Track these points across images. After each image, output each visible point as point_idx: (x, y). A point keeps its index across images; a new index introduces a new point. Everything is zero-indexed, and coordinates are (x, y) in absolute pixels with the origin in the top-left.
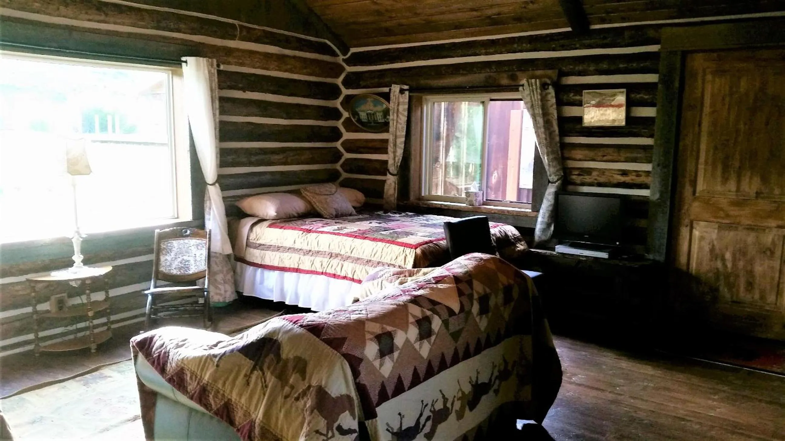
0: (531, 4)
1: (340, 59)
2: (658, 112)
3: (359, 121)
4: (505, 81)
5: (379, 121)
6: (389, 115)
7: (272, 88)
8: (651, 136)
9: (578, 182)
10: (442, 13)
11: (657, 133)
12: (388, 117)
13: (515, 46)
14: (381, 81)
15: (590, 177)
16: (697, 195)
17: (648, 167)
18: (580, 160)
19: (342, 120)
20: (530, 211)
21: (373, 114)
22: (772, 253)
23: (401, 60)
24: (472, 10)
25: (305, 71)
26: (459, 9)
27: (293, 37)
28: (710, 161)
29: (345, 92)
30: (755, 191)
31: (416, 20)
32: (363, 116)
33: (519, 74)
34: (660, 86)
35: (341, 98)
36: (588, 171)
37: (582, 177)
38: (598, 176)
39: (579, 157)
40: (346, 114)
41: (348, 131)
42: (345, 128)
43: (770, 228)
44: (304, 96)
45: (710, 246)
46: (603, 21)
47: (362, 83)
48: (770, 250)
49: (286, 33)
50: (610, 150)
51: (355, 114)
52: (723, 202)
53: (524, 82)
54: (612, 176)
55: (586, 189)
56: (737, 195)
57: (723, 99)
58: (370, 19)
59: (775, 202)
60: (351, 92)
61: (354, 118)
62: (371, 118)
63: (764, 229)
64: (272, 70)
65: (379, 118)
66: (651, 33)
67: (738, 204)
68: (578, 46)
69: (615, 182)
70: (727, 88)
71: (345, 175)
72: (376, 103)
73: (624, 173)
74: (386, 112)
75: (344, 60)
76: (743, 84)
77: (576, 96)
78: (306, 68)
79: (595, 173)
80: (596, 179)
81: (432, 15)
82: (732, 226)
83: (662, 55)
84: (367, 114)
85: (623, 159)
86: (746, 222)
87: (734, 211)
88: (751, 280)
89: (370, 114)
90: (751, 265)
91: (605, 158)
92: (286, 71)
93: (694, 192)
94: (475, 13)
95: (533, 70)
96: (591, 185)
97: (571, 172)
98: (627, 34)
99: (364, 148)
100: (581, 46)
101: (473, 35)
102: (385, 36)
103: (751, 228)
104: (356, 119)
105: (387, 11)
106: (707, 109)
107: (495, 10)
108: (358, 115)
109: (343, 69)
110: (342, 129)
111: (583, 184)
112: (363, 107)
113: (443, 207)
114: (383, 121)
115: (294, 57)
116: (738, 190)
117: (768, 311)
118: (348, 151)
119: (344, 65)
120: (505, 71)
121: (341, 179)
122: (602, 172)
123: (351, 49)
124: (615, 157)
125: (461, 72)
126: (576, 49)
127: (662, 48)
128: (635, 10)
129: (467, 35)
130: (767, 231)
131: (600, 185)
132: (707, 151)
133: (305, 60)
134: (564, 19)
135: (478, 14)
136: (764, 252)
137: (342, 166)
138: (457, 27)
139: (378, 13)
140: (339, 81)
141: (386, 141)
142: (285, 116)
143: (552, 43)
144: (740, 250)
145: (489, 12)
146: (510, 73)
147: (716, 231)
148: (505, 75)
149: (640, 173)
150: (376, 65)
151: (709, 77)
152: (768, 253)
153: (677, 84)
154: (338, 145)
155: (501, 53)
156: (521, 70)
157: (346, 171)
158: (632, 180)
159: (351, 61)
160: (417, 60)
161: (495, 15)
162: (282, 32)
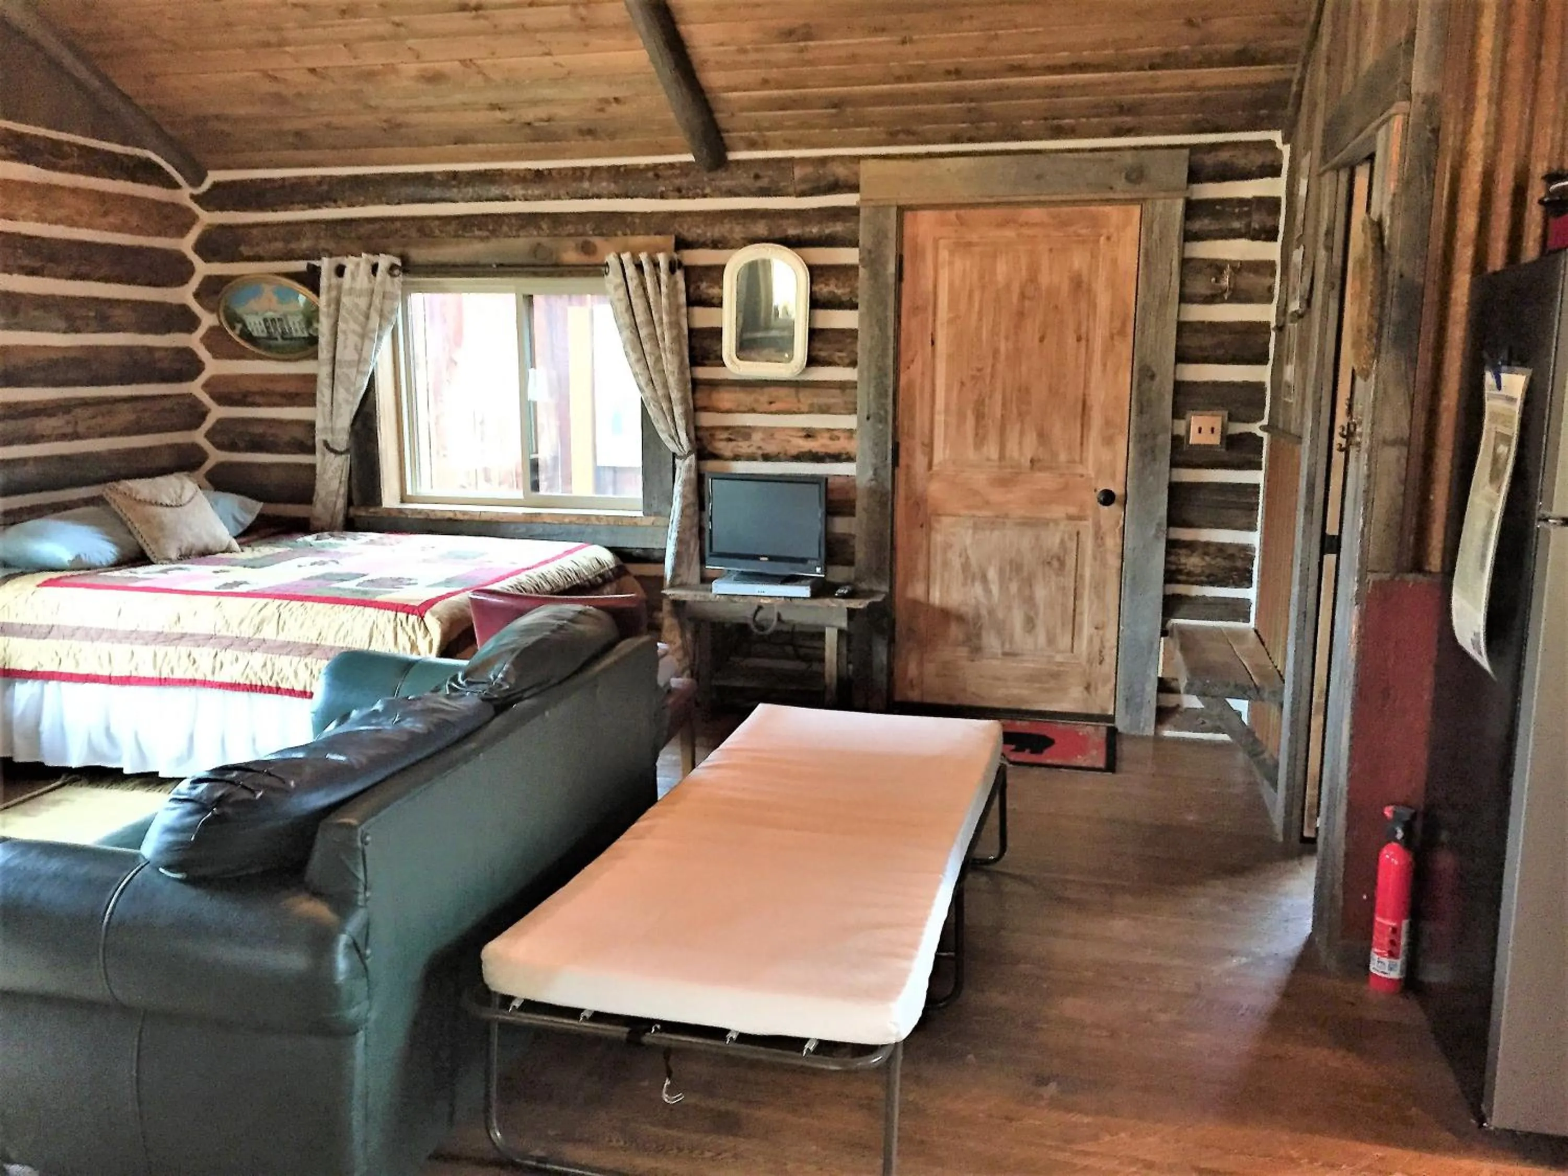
0: (614, 105)
1: (184, 195)
2: (861, 319)
3: (247, 335)
4: (571, 256)
5: (295, 335)
6: (318, 321)
7: (26, 262)
8: (853, 364)
9: (728, 453)
10: (429, 109)
11: (862, 358)
12: (315, 325)
13: (586, 185)
14: (293, 246)
15: (747, 443)
16: (935, 468)
17: (849, 422)
18: (729, 411)
19: (201, 331)
20: (640, 514)
21: (279, 320)
22: (1062, 563)
23: (335, 201)
24: (494, 107)
25: (104, 221)
26: (464, 104)
27: (69, 144)
28: (953, 407)
29: (203, 269)
30: (1029, 457)
31: (367, 118)
32: (256, 325)
33: (597, 241)
34: (862, 271)
35: (195, 283)
36: (745, 433)
37: (734, 443)
38: (763, 440)
39: (727, 405)
40: (208, 320)
41: (216, 355)
42: (209, 348)
43: (1056, 522)
44: (106, 279)
45: (963, 560)
46: (752, 145)
47: (245, 250)
48: (1059, 559)
49: (53, 134)
50: (782, 392)
51: (233, 319)
52: (980, 479)
53: (611, 259)
54: (789, 441)
55: (740, 467)
56: (1000, 467)
57: (970, 296)
58: (257, 110)
59: (1062, 475)
60: (218, 269)
61: (233, 328)
62: (276, 329)
63: (1046, 523)
64: (25, 218)
65: (297, 329)
66: (841, 171)
67: (1003, 482)
68: (708, 190)
69: (794, 452)
70: (975, 276)
71: (216, 456)
72: (286, 296)
73: (809, 434)
74: (311, 317)
75: (194, 198)
76: (1002, 268)
77: (711, 287)
78: (106, 214)
79: (757, 437)
80: (760, 448)
81: (407, 111)
82: (998, 521)
83: (863, 214)
84: (265, 320)
85: (805, 408)
86: (1018, 512)
87: (996, 495)
88: (1032, 614)
89: (273, 320)
90: (1031, 586)
91: (774, 407)
92: (57, 222)
93: (930, 466)
94: (498, 114)
95: (625, 234)
96: (752, 458)
97: (712, 436)
98: (798, 172)
99: (262, 393)
100: (713, 191)
101: (494, 157)
102: (297, 148)
103: (1027, 523)
104: (238, 332)
105: (299, 95)
106: (943, 313)
107: (542, 112)
108: (242, 321)
109: (194, 218)
110: (203, 354)
111: (737, 458)
112: (253, 304)
113: (460, 517)
114: (306, 335)
115: (75, 191)
116: (1002, 457)
117: (1062, 664)
118: (223, 399)
119: (195, 208)
120: (569, 235)
121: (208, 465)
122: (770, 432)
123: (210, 173)
124: (792, 404)
125: (477, 233)
126: (705, 196)
127: (862, 200)
128: (812, 127)
129: (482, 157)
130: (1051, 525)
131: (767, 458)
132: (949, 389)
133: (102, 197)
134: (681, 137)
135: (506, 116)
136: (1049, 563)
137: (209, 435)
138: (460, 140)
139: (279, 99)
140: (186, 244)
141: (312, 379)
142: (62, 324)
143: (657, 183)
144: (1011, 562)
145: (530, 114)
146: (580, 240)
147: (970, 531)
148: (570, 243)
149: (836, 433)
150: (275, 211)
151: (944, 255)
152: (1055, 564)
153: (892, 268)
154: (195, 388)
155: (558, 198)
156: (601, 235)
157: (220, 446)
158: (823, 446)
159: (211, 200)
160: (373, 203)
161: (542, 120)
162: (42, 131)
